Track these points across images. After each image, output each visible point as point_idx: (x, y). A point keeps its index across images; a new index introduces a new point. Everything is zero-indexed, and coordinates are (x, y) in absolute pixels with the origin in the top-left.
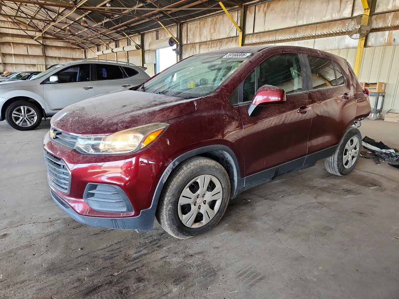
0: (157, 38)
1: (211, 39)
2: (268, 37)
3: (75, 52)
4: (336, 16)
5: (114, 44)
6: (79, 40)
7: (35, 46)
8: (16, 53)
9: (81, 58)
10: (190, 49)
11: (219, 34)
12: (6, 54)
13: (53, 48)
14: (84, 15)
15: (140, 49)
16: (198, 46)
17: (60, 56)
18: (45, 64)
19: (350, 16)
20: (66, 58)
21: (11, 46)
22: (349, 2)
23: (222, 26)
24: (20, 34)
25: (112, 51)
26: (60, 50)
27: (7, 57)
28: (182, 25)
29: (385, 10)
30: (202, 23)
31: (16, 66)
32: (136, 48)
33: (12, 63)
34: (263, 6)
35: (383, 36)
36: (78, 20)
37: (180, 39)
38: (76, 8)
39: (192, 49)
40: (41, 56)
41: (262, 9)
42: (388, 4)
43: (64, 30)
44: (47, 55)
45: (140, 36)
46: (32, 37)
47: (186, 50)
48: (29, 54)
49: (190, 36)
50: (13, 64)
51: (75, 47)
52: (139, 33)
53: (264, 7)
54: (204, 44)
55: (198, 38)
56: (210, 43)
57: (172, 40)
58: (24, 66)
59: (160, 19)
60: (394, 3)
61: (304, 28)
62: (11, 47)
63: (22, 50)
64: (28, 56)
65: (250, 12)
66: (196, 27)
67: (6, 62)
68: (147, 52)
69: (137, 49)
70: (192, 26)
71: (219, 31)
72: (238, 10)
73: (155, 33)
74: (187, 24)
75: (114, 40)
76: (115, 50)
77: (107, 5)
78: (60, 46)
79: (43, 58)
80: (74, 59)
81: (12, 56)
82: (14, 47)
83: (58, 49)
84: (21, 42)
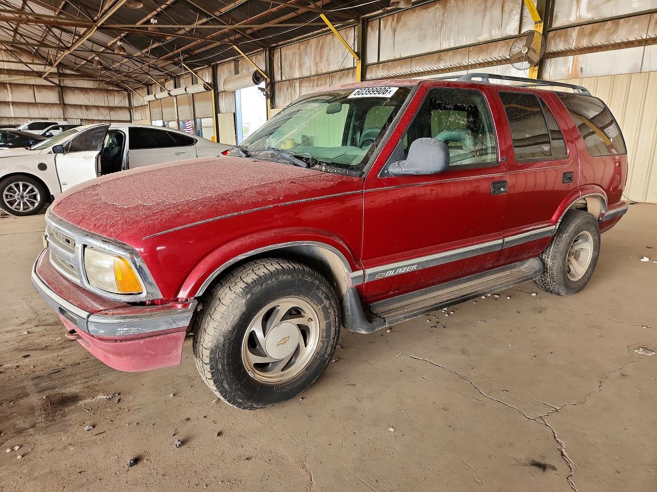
0: (237, 72)
1: (317, 72)
2: (399, 67)
3: (113, 96)
4: (497, 34)
5: (172, 82)
6: (116, 77)
7: (47, 89)
8: (15, 101)
9: (123, 105)
10: (286, 89)
11: (328, 64)
13: (76, 91)
14: (119, 37)
15: (210, 90)
16: (297, 85)
17: (87, 103)
18: (63, 117)
19: (517, 33)
20: (97, 107)
21: (7, 89)
22: (514, 12)
23: (332, 53)
24: (21, 69)
25: (169, 94)
26: (88, 93)
27: (1, 106)
28: (274, 50)
29: (566, 23)
30: (302, 47)
31: (15, 120)
32: (204, 87)
33: (10, 116)
34: (390, 18)
35: (566, 63)
36: (111, 45)
37: (270, 72)
38: (96, 28)
39: (290, 89)
40: (56, 104)
41: (389, 23)
42: (569, 15)
43: (91, 61)
44: (66, 103)
45: (211, 69)
46: (39, 74)
47: (280, 89)
48: (37, 102)
49: (286, 69)
50: (12, 118)
51: (112, 88)
52: (209, 65)
53: (393, 20)
54: (307, 81)
55: (297, 72)
56: (316, 79)
57: (258, 75)
59: (236, 42)
60: (578, 12)
61: (451, 53)
63: (25, 96)
64: (35, 104)
65: (372, 29)
66: (294, 54)
68: (223, 95)
69: (207, 89)
70: (288, 52)
71: (327, 60)
72: (355, 26)
73: (232, 64)
74: (280, 48)
75: (171, 76)
76: (174, 92)
77: (152, 21)
78: (88, 88)
79: (59, 108)
80: (111, 108)
81: (9, 105)
82: (13, 91)
83: (84, 93)
84: (24, 83)
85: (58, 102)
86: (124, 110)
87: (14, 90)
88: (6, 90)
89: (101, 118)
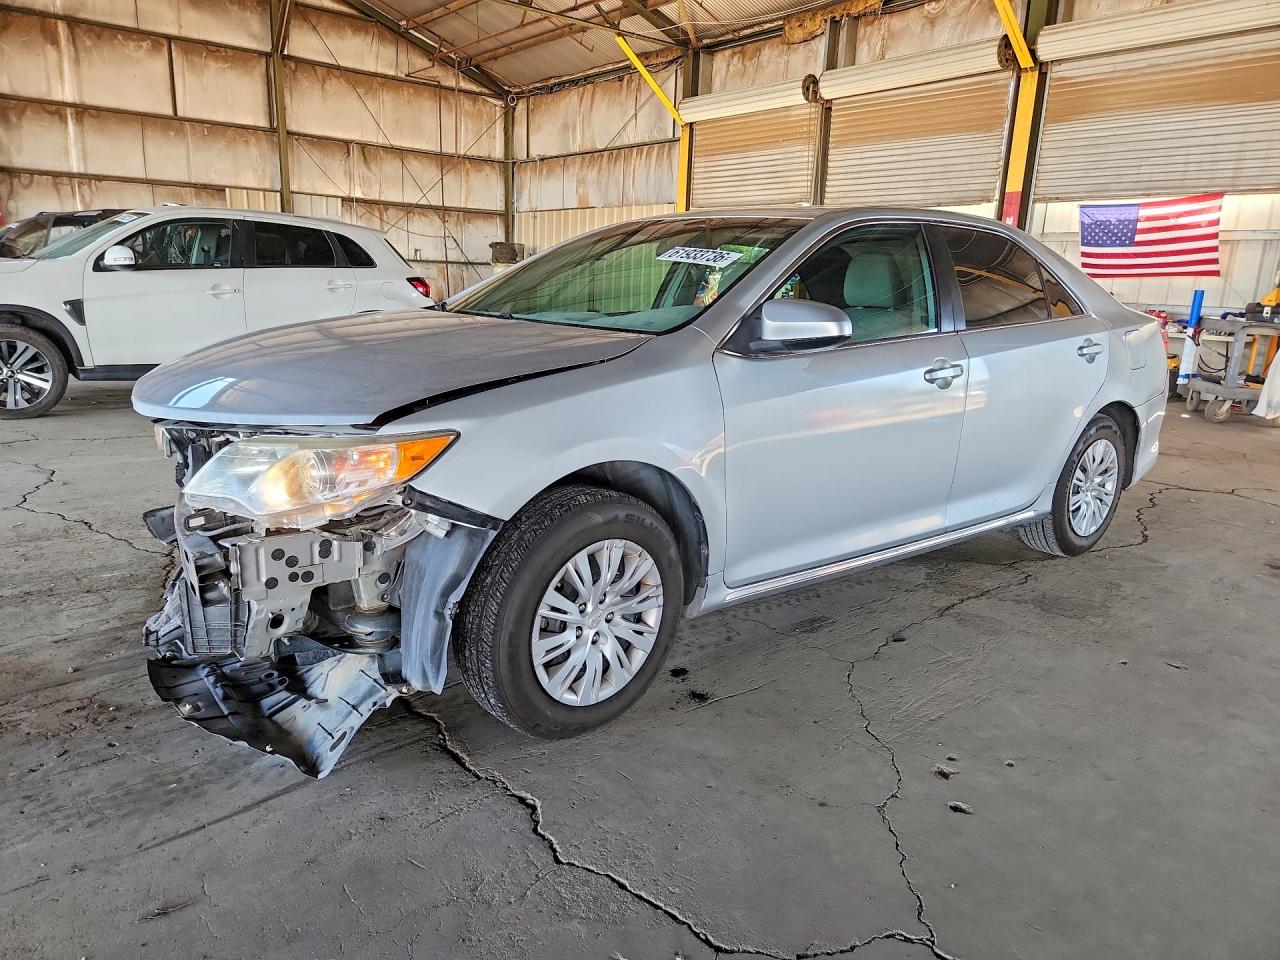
7: (225, 59)
8: (89, 101)
9: (483, 154)
12: (18, 99)
13: (334, 81)
17: (369, 134)
20: (401, 153)
21: (55, 42)
27: (24, 122)
31: (85, 188)
33: (62, 168)
40: (255, 129)
44: (293, 127)
48: (180, 113)
50: (71, 176)
51: (452, 83)
58: (144, 192)
62: (59, 52)
63: (133, 83)
64: (173, 123)
67: (19, 161)
78: (375, 75)
79: (265, 146)
80: (445, 161)
81: (63, 119)
82: (82, 54)
83: (361, 91)
84: (129, 23)
85: (263, 123)
86: (488, 169)
87: (87, 49)
88: (49, 47)
89: (412, 197)
